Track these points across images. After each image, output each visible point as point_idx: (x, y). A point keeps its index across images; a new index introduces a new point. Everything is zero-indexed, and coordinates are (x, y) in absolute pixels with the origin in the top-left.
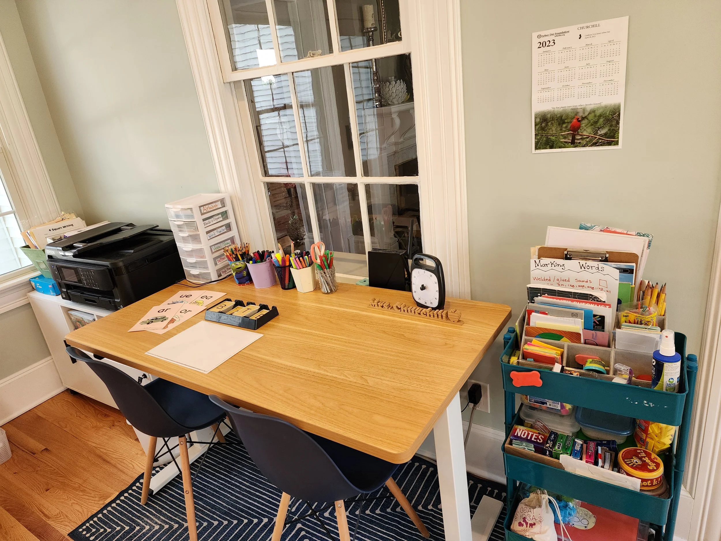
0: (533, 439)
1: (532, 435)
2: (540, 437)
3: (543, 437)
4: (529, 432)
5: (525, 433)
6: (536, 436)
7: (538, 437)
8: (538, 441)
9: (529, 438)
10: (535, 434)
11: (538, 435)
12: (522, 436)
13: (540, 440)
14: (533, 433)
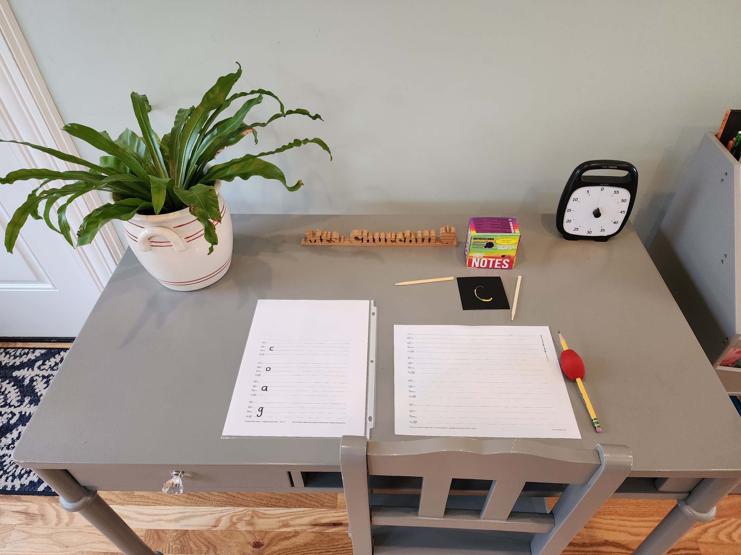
0: (496, 266)
1: (494, 262)
2: (504, 262)
3: (508, 261)
4: (489, 259)
5: (484, 261)
6: (499, 262)
7: (501, 262)
8: (503, 267)
9: (491, 266)
10: (497, 260)
11: (501, 260)
12: (481, 266)
13: (505, 266)
14: (494, 260)
